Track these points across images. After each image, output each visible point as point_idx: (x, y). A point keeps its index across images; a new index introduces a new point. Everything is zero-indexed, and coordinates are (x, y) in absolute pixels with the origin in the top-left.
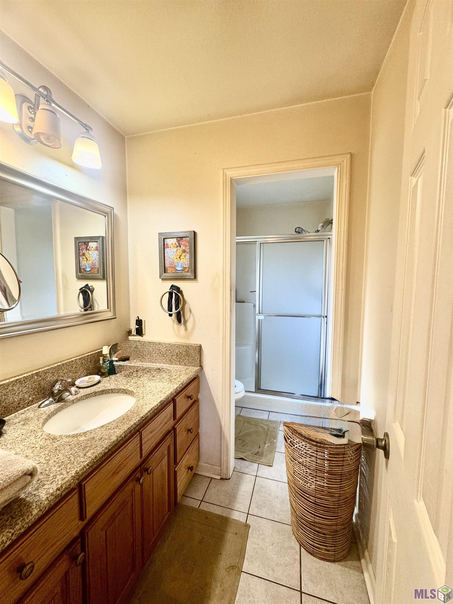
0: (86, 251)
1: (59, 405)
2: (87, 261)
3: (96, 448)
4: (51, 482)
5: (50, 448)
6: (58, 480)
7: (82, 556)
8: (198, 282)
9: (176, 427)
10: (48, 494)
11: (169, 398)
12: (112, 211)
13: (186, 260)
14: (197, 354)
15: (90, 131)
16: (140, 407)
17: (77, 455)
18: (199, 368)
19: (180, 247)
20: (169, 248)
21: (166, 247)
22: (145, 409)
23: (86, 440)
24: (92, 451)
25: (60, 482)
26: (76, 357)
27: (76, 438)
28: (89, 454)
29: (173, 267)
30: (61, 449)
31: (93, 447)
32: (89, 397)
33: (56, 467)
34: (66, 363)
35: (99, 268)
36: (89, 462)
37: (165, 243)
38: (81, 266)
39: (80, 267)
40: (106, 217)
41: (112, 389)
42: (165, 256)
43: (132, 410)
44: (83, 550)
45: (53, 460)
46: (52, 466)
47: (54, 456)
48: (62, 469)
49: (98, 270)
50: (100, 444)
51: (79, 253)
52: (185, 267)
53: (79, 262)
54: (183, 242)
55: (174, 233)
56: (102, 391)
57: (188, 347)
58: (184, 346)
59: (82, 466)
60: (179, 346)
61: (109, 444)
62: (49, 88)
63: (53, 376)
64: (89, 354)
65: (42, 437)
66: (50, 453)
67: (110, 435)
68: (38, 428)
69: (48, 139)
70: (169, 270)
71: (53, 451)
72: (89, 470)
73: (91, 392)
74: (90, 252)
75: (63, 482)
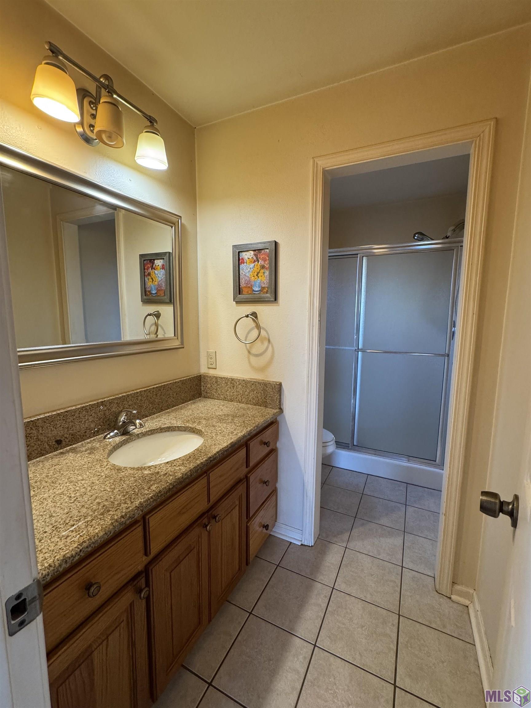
0: (152, 270)
1: (124, 438)
2: (152, 282)
3: (161, 483)
4: (115, 509)
5: (115, 478)
6: (122, 508)
7: (146, 591)
8: (279, 306)
9: (249, 476)
10: (112, 520)
11: (241, 440)
12: (180, 220)
13: (265, 278)
14: (276, 394)
15: (155, 124)
16: (208, 446)
17: (141, 487)
18: (278, 410)
19: (258, 262)
20: (245, 264)
21: (241, 263)
22: (213, 449)
23: (150, 474)
24: (156, 485)
25: (124, 511)
26: (141, 389)
27: (140, 471)
28: (153, 488)
29: (249, 287)
30: (125, 480)
31: (157, 481)
32: (154, 433)
33: (121, 496)
34: (131, 394)
35: (166, 291)
36: (153, 495)
37: (241, 258)
38: (147, 288)
39: (145, 289)
40: (173, 227)
41: (178, 426)
42: (240, 274)
43: (199, 449)
44: (147, 584)
45: (118, 489)
46: (117, 495)
47: (119, 485)
48: (126, 499)
49: (164, 292)
50: (164, 479)
51: (144, 272)
52: (263, 286)
53: (145, 283)
54: (262, 255)
55: (251, 244)
56: (167, 427)
57: (265, 385)
58: (260, 384)
59: (146, 498)
60: (255, 383)
61: (174, 480)
62: (110, 77)
63: (118, 407)
64: (155, 386)
65: (108, 467)
66: (114, 483)
67: (175, 471)
68: (104, 458)
69: (110, 137)
70: (245, 291)
71: (118, 481)
72: (153, 503)
73: (156, 428)
74: (156, 272)
75: (127, 511)
